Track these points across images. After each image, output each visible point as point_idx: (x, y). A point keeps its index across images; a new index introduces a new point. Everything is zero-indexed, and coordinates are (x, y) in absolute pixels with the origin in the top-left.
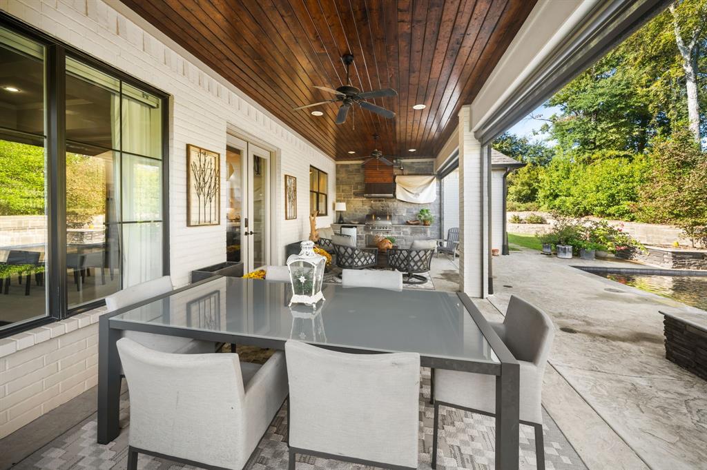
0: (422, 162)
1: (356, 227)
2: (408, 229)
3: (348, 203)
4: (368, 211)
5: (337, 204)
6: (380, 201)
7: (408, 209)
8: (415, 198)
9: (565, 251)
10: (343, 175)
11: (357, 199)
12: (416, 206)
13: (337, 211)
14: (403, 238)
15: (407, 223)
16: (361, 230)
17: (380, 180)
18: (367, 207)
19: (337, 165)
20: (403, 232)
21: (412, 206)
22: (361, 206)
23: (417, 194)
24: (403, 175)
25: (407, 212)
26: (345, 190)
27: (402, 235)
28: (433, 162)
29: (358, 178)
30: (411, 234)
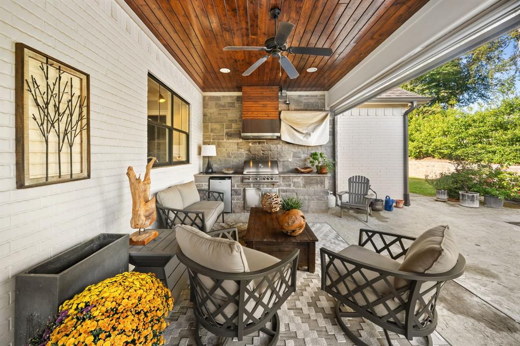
0: (312, 96)
1: (230, 178)
2: (299, 179)
3: (218, 146)
4: (245, 156)
5: (204, 147)
6: (259, 143)
7: (294, 153)
8: (305, 139)
9: (472, 199)
10: (213, 110)
11: (230, 141)
12: (305, 149)
13: (204, 157)
14: (293, 191)
15: (296, 171)
16: (237, 181)
17: (262, 115)
18: (243, 152)
19: (204, 98)
20: (294, 183)
21: (300, 149)
22: (236, 149)
23: (308, 134)
24: (289, 110)
25: (293, 157)
26: (215, 129)
27: (292, 188)
28: (324, 95)
29: (233, 114)
30: (304, 186)
